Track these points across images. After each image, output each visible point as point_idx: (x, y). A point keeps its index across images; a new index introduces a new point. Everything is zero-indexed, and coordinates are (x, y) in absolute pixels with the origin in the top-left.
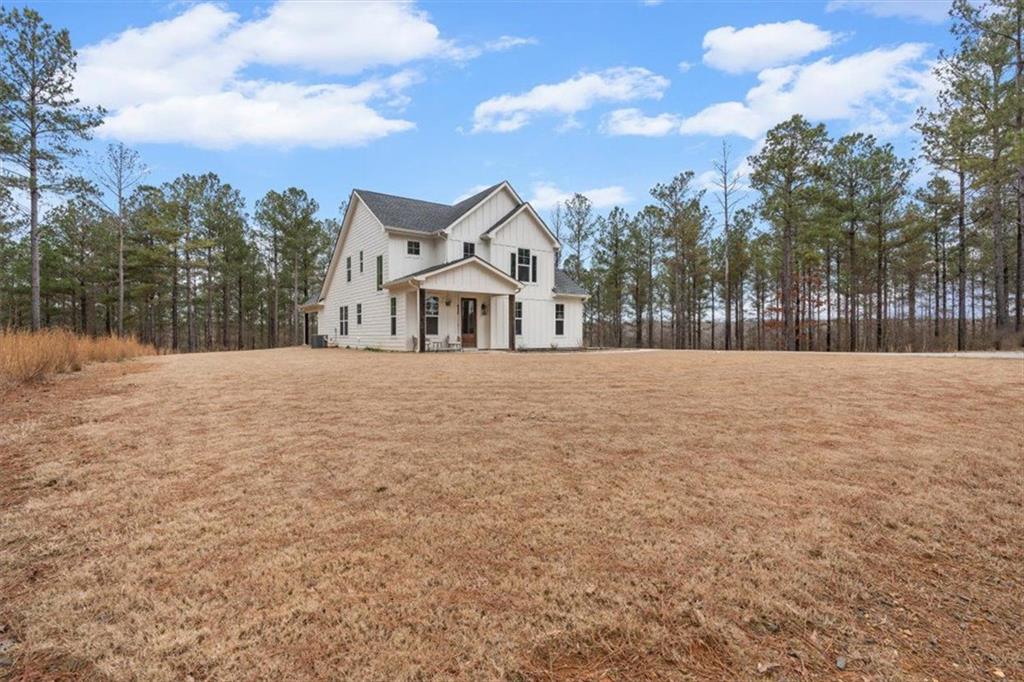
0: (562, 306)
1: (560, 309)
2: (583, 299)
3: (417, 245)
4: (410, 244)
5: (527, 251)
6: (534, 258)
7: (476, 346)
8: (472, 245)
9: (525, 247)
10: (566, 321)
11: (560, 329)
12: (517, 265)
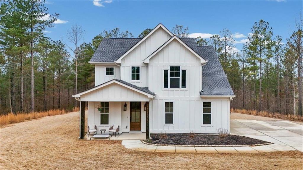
0: (210, 104)
1: (207, 106)
2: (229, 98)
3: (112, 69)
4: (107, 69)
5: (178, 68)
6: (184, 72)
7: (140, 130)
8: (138, 68)
9: (175, 65)
10: (213, 114)
11: (207, 119)
12: (169, 77)
